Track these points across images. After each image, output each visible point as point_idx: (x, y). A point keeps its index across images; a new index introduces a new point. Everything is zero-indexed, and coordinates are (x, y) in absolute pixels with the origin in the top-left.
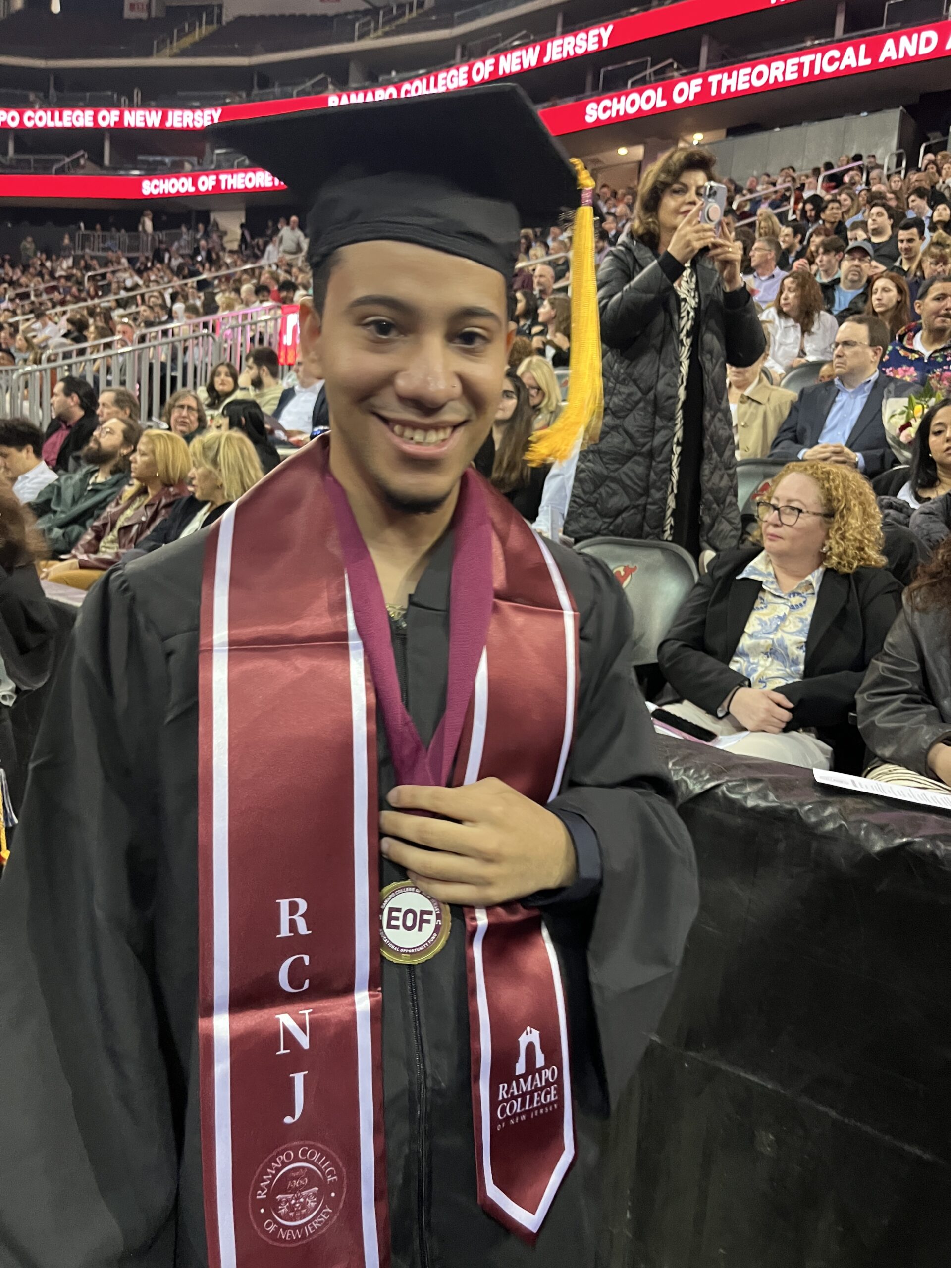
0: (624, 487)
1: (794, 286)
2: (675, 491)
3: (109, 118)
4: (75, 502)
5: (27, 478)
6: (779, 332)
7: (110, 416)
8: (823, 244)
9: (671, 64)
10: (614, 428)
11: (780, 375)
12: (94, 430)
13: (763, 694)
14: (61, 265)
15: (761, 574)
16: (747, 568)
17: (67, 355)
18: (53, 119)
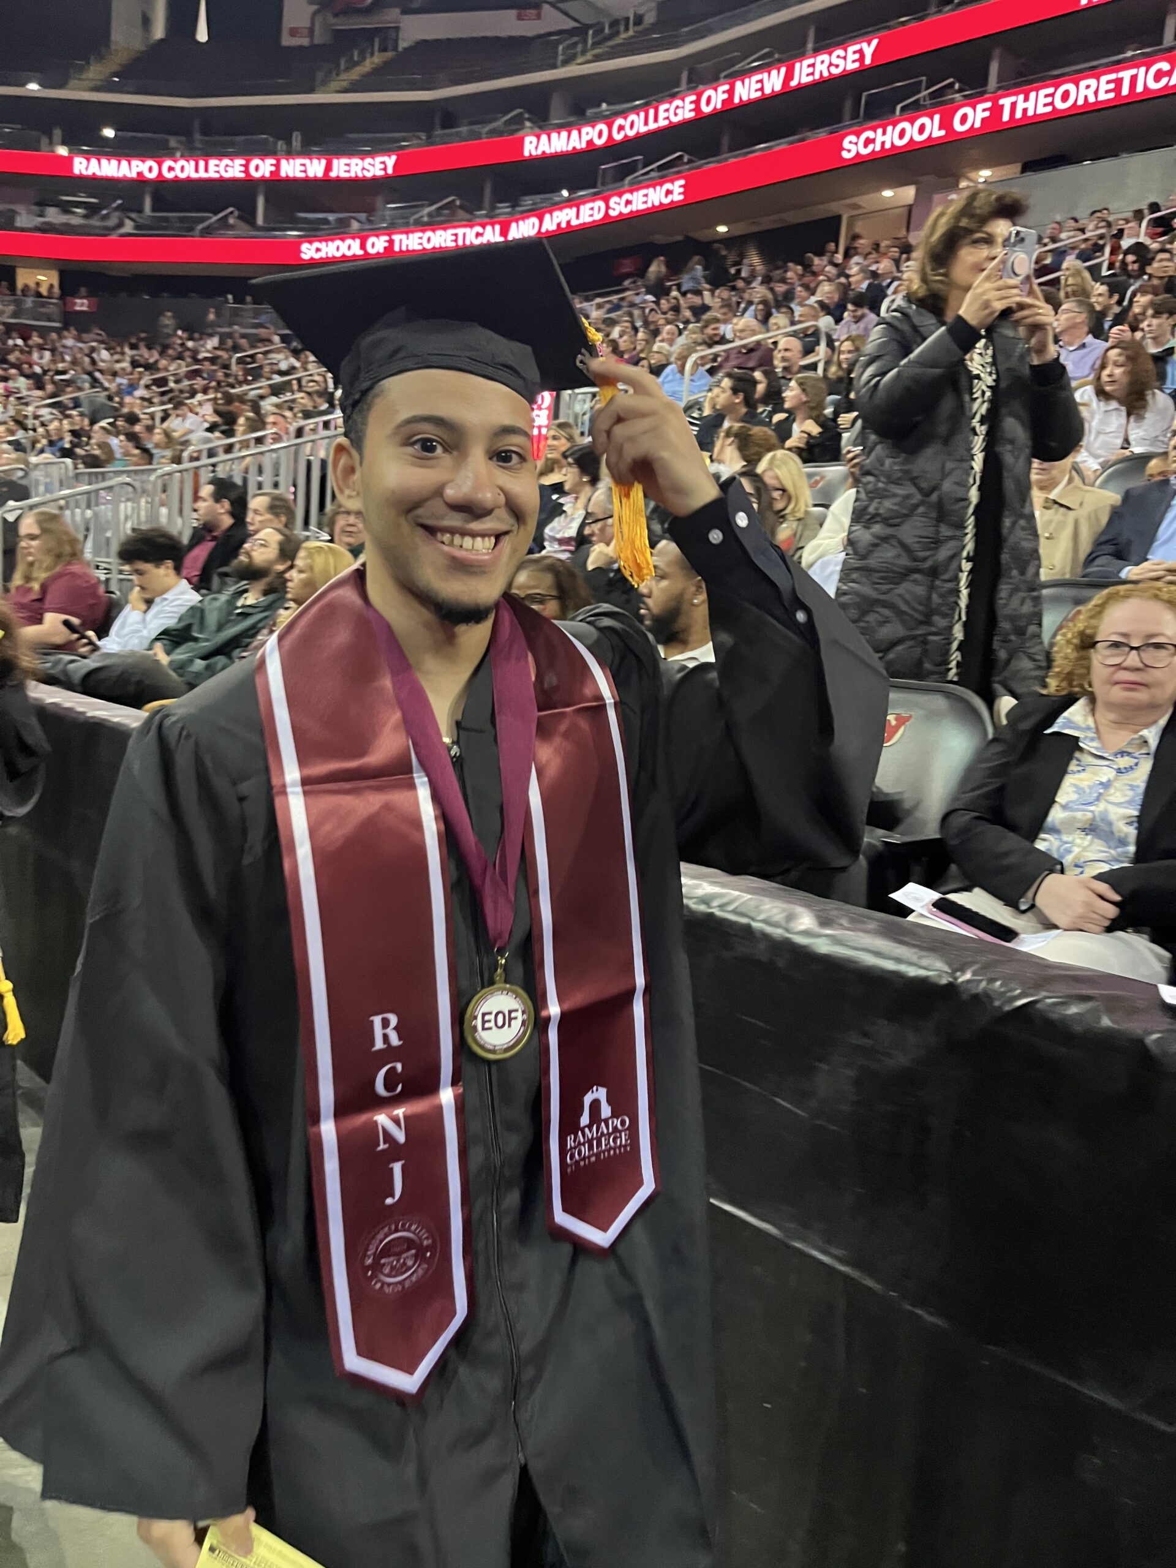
0: (900, 614)
1: (1122, 359)
2: (964, 618)
3: (262, 168)
4: (220, 627)
5: (166, 599)
6: (1097, 417)
7: (264, 525)
8: (1152, 304)
10: (885, 539)
11: (1096, 471)
12: (243, 542)
13: (1081, 882)
14: (203, 346)
15: (1078, 728)
16: (1060, 720)
17: (211, 453)
18: (197, 170)
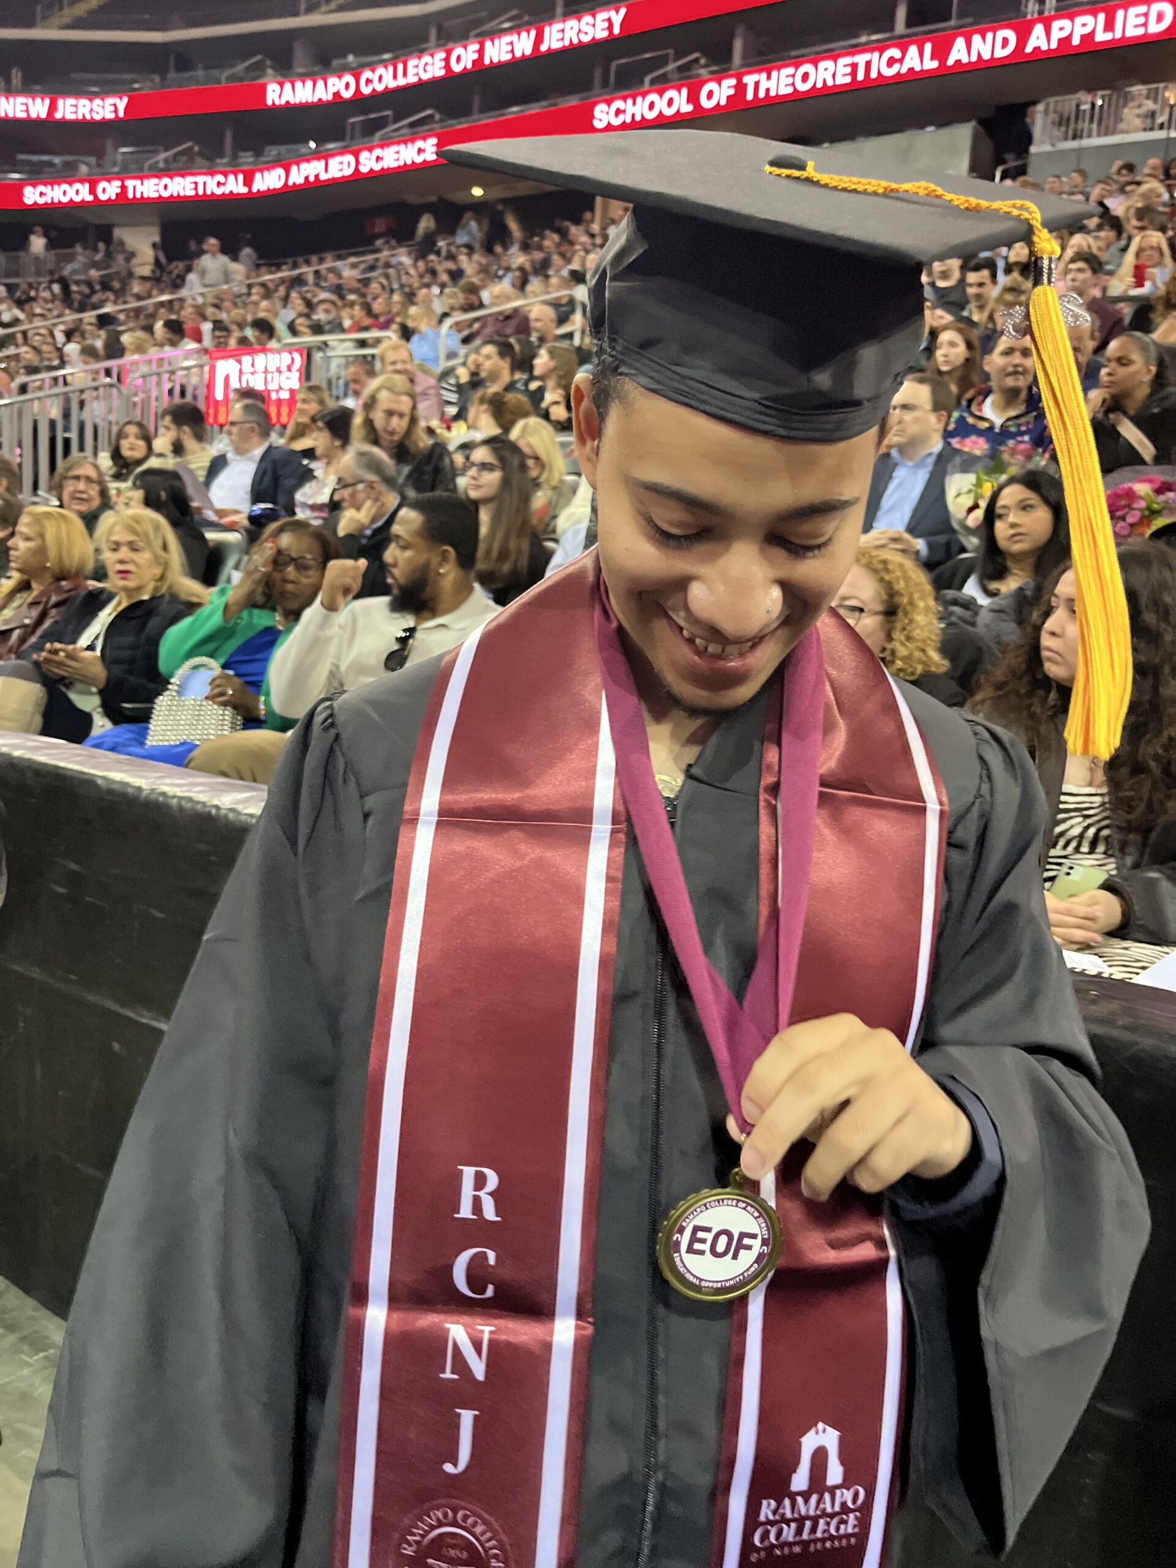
9: (697, 60)
